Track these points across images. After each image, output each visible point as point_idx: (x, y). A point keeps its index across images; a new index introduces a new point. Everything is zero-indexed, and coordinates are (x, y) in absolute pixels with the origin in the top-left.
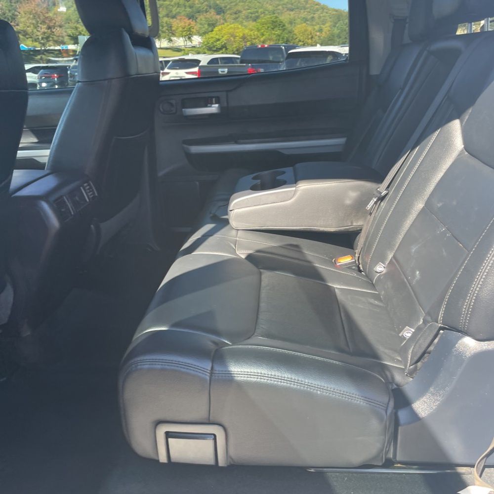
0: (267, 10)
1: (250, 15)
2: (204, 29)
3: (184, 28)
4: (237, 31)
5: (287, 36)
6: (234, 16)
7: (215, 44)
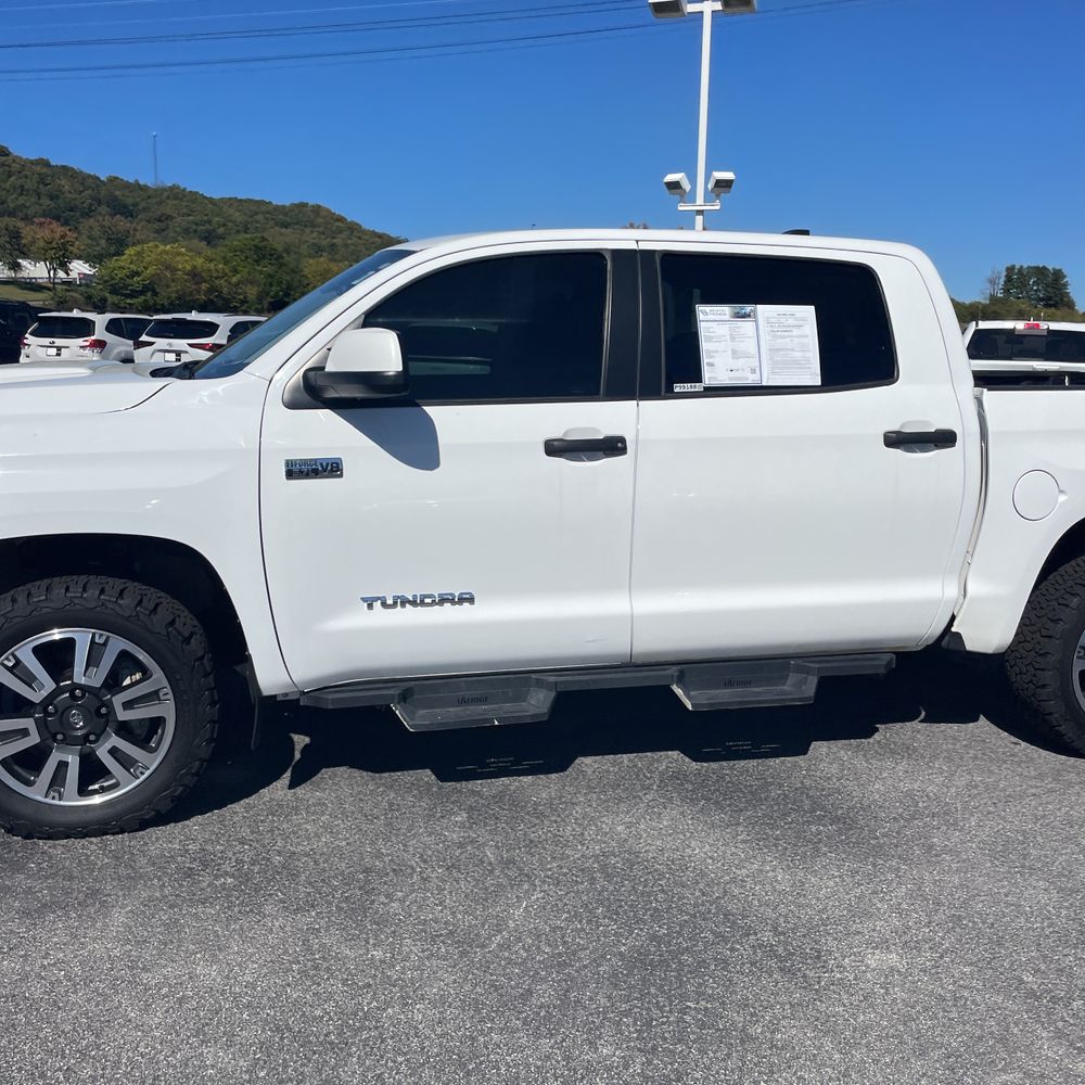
0: (230, 221)
1: (194, 227)
2: (98, 248)
3: (51, 243)
4: (178, 259)
5: (288, 278)
6: (156, 225)
7: (129, 281)
